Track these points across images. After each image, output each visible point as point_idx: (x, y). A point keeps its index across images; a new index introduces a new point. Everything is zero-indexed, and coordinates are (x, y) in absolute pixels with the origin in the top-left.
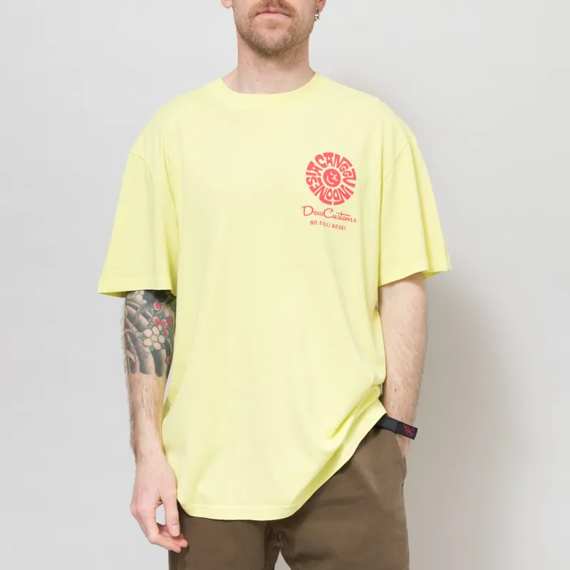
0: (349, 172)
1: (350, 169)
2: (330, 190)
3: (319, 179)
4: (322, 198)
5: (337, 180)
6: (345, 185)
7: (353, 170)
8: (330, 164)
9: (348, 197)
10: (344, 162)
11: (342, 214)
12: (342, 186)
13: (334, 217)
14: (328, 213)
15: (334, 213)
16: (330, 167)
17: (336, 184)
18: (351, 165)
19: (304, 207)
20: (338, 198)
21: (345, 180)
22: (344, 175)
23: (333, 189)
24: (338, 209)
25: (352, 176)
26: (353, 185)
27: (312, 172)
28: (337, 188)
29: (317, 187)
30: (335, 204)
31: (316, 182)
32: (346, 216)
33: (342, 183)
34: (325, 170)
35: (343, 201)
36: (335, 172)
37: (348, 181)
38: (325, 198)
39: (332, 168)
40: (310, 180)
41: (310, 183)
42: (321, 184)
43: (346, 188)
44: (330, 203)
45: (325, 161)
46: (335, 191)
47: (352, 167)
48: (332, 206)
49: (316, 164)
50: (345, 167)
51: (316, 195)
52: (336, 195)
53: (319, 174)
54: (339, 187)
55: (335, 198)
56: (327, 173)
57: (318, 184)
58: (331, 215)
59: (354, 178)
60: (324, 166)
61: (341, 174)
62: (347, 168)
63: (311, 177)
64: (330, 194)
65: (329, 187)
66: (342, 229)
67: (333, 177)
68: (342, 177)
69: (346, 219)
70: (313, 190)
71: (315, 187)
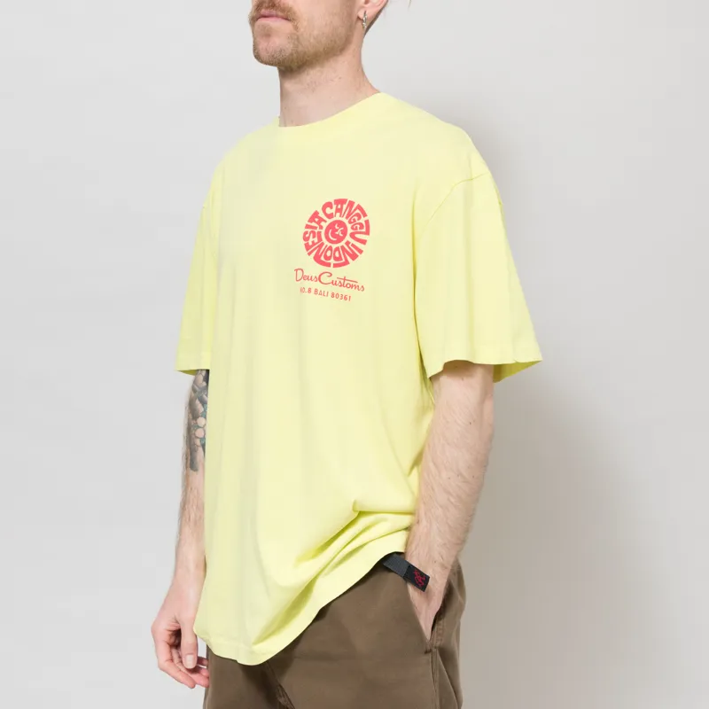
0: (361, 225)
1: (362, 220)
2: (330, 248)
3: (319, 233)
4: (317, 259)
5: (341, 235)
6: (352, 241)
7: (367, 222)
8: (338, 214)
9: (354, 257)
10: (358, 211)
11: (345, 279)
12: (348, 243)
13: (334, 283)
14: (325, 278)
15: (334, 278)
16: (337, 217)
17: (340, 240)
18: (365, 215)
19: (296, 270)
20: (340, 258)
21: (352, 235)
22: (352, 228)
23: (334, 246)
24: (339, 273)
25: (364, 230)
26: (364, 242)
27: (314, 224)
28: (339, 245)
29: (314, 244)
30: (335, 266)
31: (314, 237)
32: (351, 283)
33: (348, 238)
34: (329, 221)
35: (347, 263)
36: (341, 224)
37: (358, 236)
38: (322, 258)
39: (340, 219)
40: (307, 235)
41: (306, 239)
42: (320, 239)
43: (353, 245)
44: (329, 265)
45: (333, 211)
46: (337, 249)
47: (366, 218)
48: (331, 269)
49: (321, 215)
50: (356, 218)
51: (309, 254)
52: (337, 255)
53: (321, 227)
54: (343, 243)
55: (336, 259)
56: (331, 226)
57: (316, 240)
58: (329, 280)
59: (367, 233)
60: (330, 216)
61: (349, 226)
62: (359, 218)
63: (309, 230)
64: (329, 253)
65: (329, 244)
66: (345, 298)
67: (337, 230)
68: (350, 231)
69: (351, 286)
70: (307, 247)
71: (310, 243)
